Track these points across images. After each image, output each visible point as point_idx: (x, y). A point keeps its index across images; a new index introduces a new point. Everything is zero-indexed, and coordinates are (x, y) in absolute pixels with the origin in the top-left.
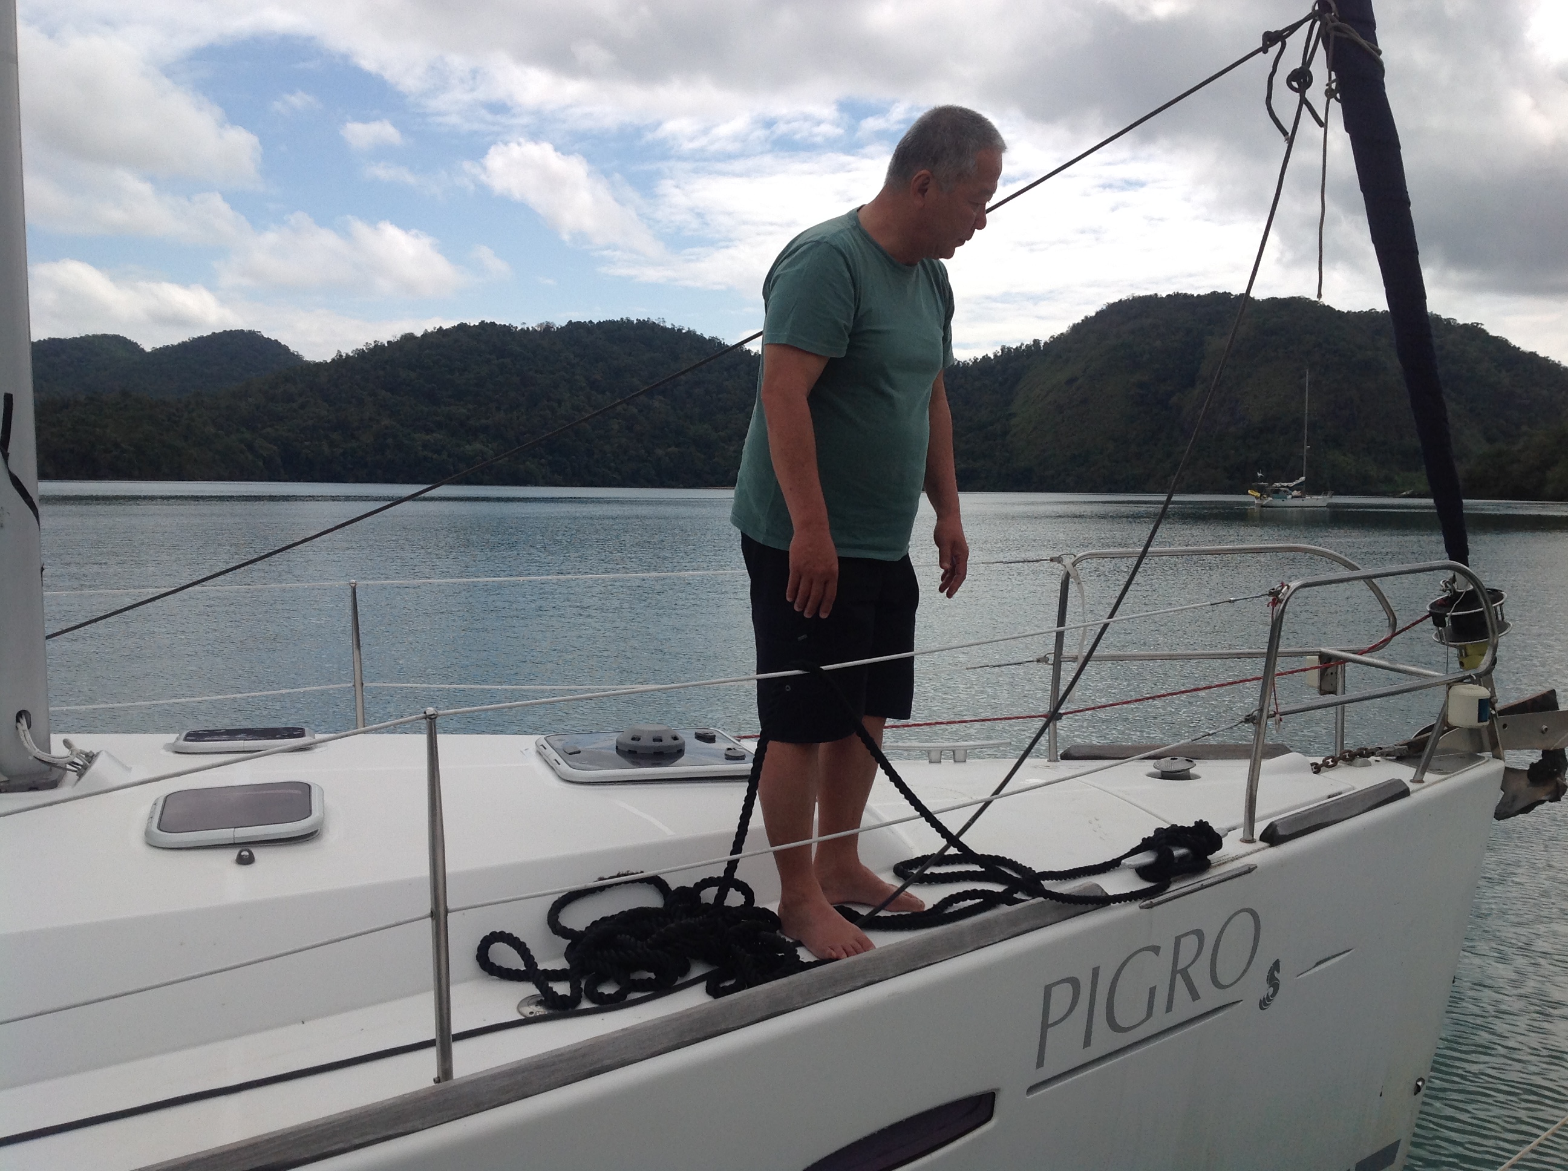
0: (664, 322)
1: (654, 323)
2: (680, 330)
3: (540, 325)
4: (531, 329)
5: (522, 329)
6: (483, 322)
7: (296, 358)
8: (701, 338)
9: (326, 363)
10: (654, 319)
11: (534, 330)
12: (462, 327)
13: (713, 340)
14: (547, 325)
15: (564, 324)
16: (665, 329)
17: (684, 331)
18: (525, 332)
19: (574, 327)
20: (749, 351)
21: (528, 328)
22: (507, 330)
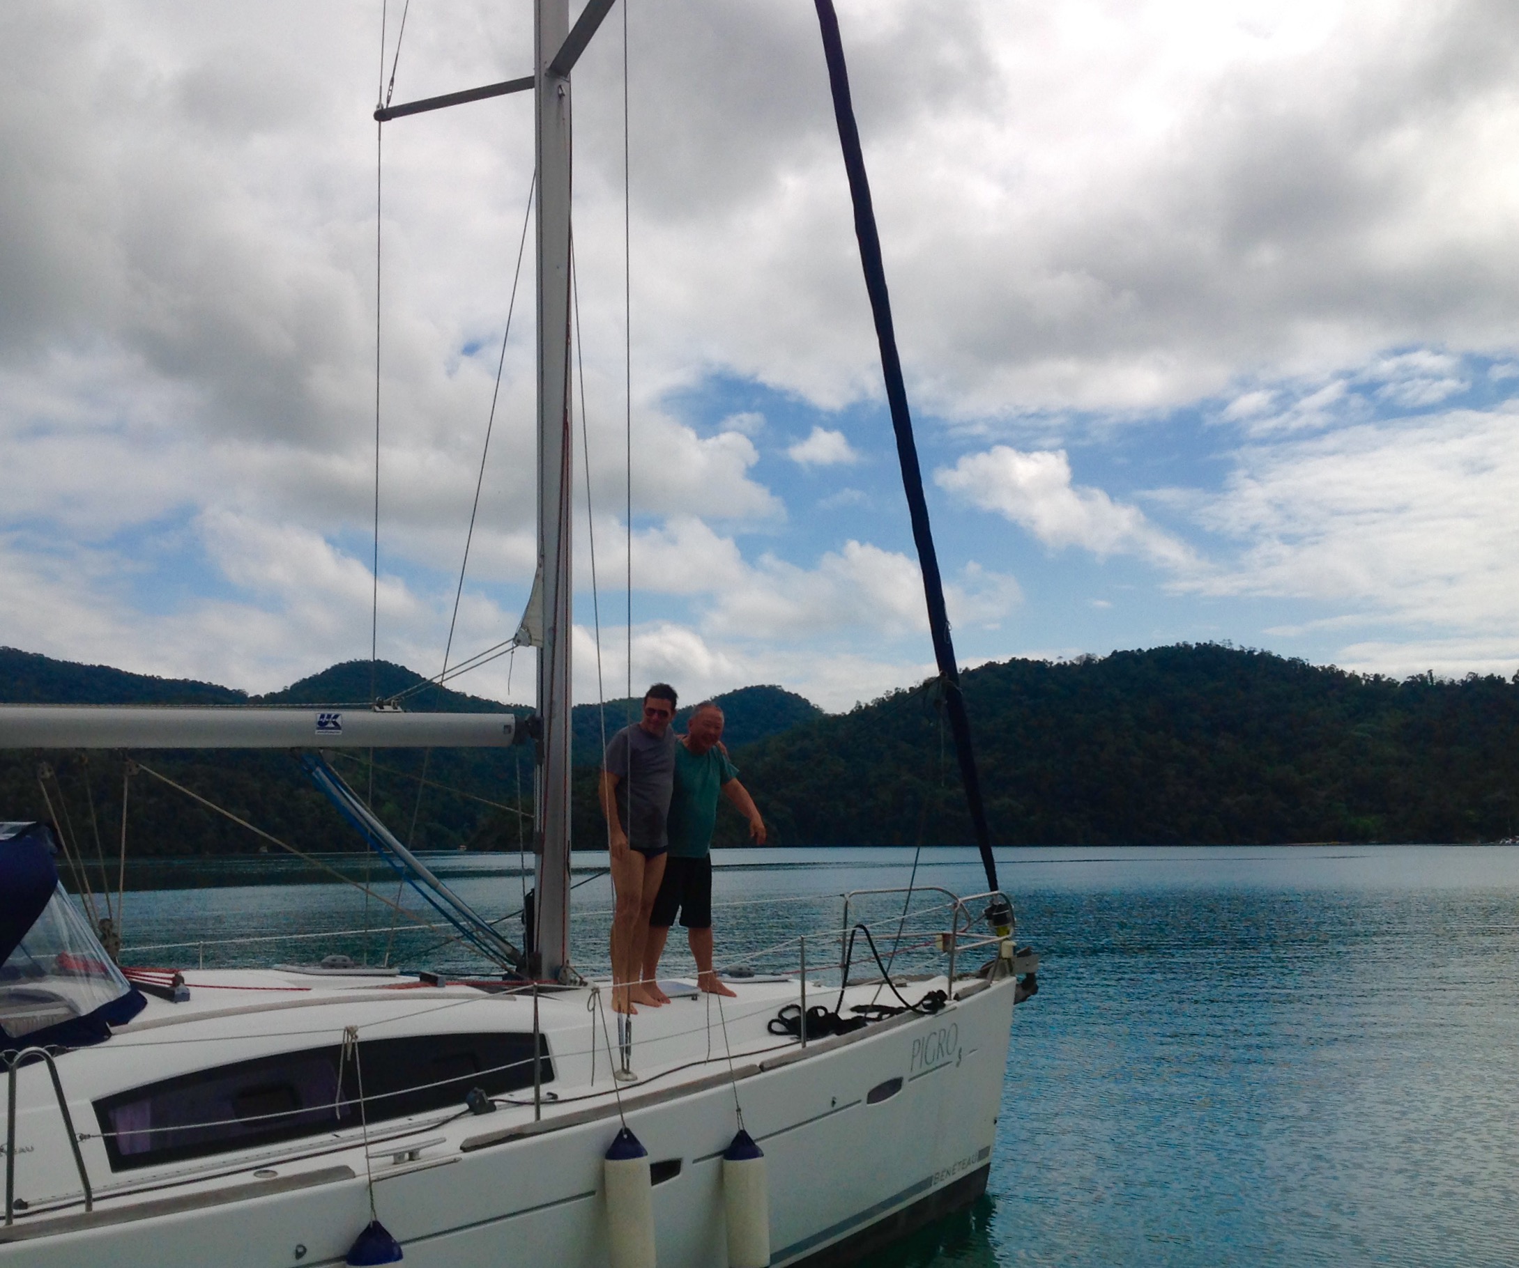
0: (1231, 644)
1: (1218, 645)
2: (1251, 652)
3: (1080, 658)
4: (1068, 663)
5: (1059, 665)
6: (1014, 659)
7: (816, 711)
8: (1277, 661)
9: (845, 715)
10: (1218, 641)
11: (1073, 664)
12: (991, 667)
13: (1293, 662)
14: (1087, 657)
15: (1107, 654)
16: (1231, 653)
17: (1256, 654)
18: (1061, 668)
19: (1120, 658)
20: (1342, 671)
21: (1065, 663)
22: (1040, 666)
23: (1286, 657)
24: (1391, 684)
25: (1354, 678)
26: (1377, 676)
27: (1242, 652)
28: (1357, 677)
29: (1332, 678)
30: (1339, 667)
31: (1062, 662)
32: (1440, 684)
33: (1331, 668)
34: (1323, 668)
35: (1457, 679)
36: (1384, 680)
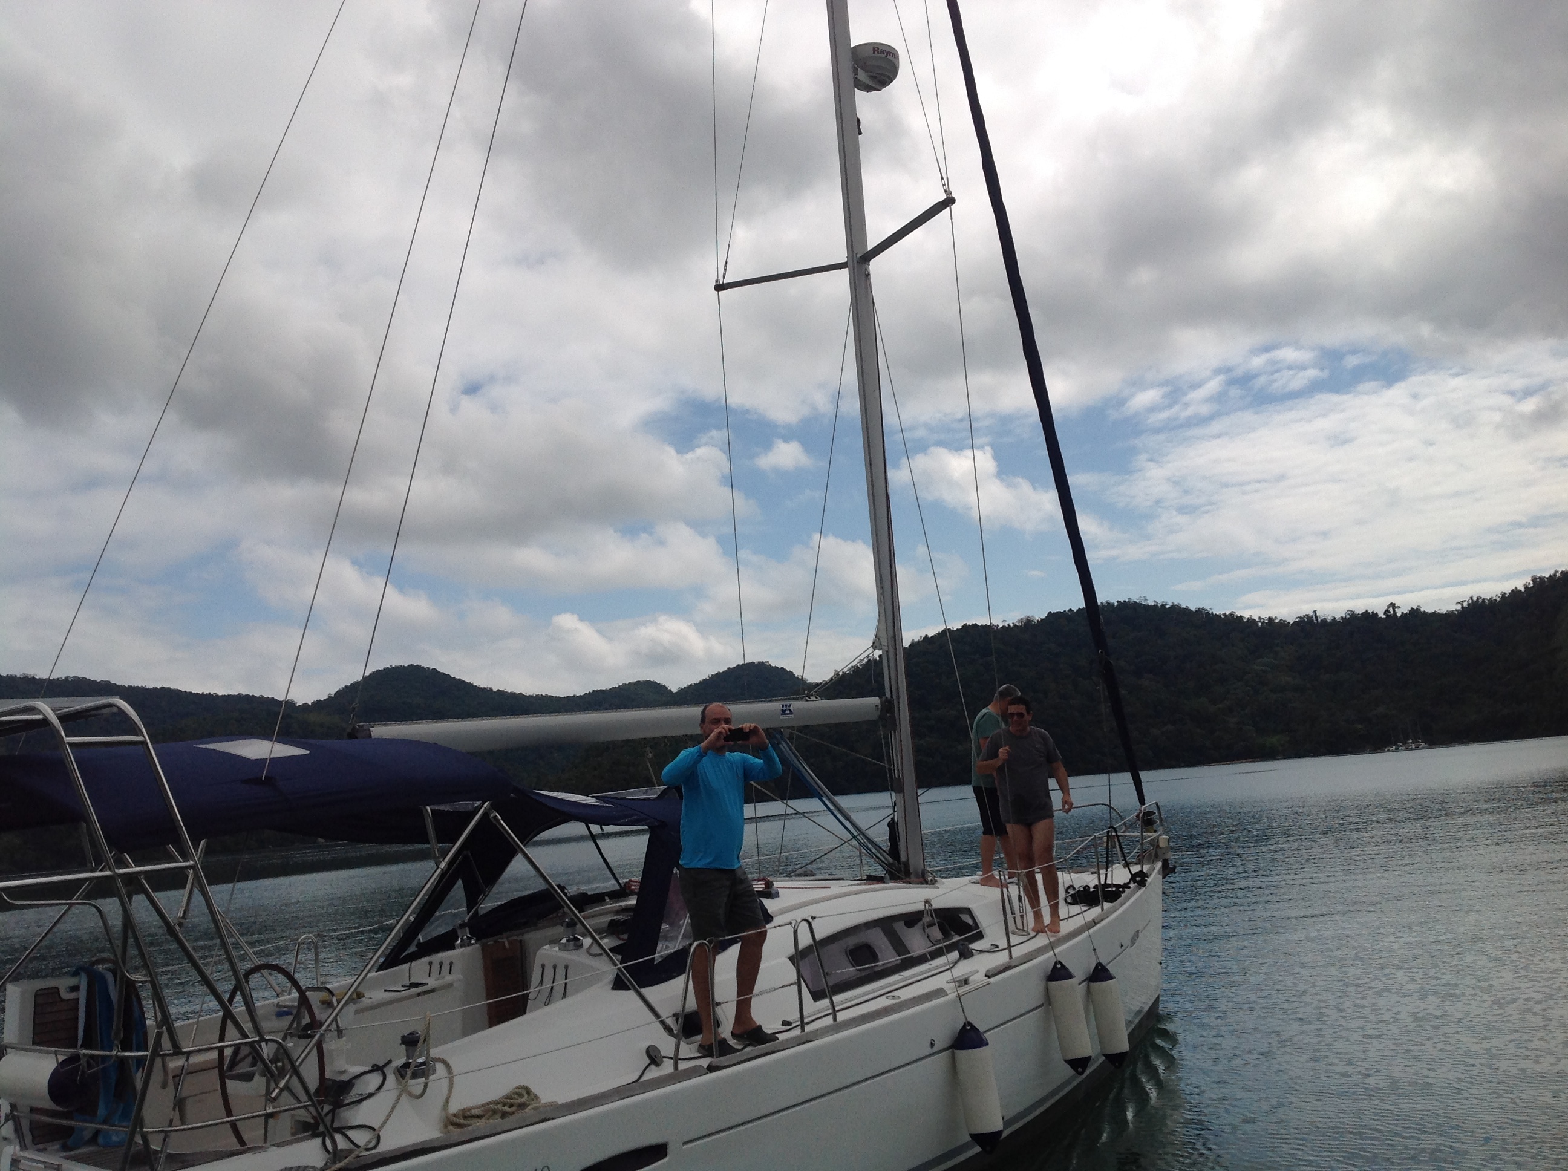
0: (1146, 600)
1: (1135, 602)
2: (1163, 606)
3: (1021, 621)
4: (1012, 625)
5: (1003, 627)
6: (965, 625)
7: (801, 681)
8: (1186, 611)
9: (827, 681)
10: (1135, 598)
11: (1015, 626)
13: (1199, 611)
14: (1027, 619)
15: (1044, 616)
16: (1147, 608)
17: (1167, 607)
18: (1006, 629)
20: (1241, 616)
21: (1009, 625)
23: (1193, 608)
24: (1283, 624)
25: (1251, 621)
26: (1270, 619)
27: (1156, 606)
28: (1255, 620)
29: (1233, 622)
30: (1238, 613)
31: (1006, 624)
32: (1324, 621)
33: (1232, 615)
34: (1225, 615)
35: (1338, 616)
36: (1276, 621)
